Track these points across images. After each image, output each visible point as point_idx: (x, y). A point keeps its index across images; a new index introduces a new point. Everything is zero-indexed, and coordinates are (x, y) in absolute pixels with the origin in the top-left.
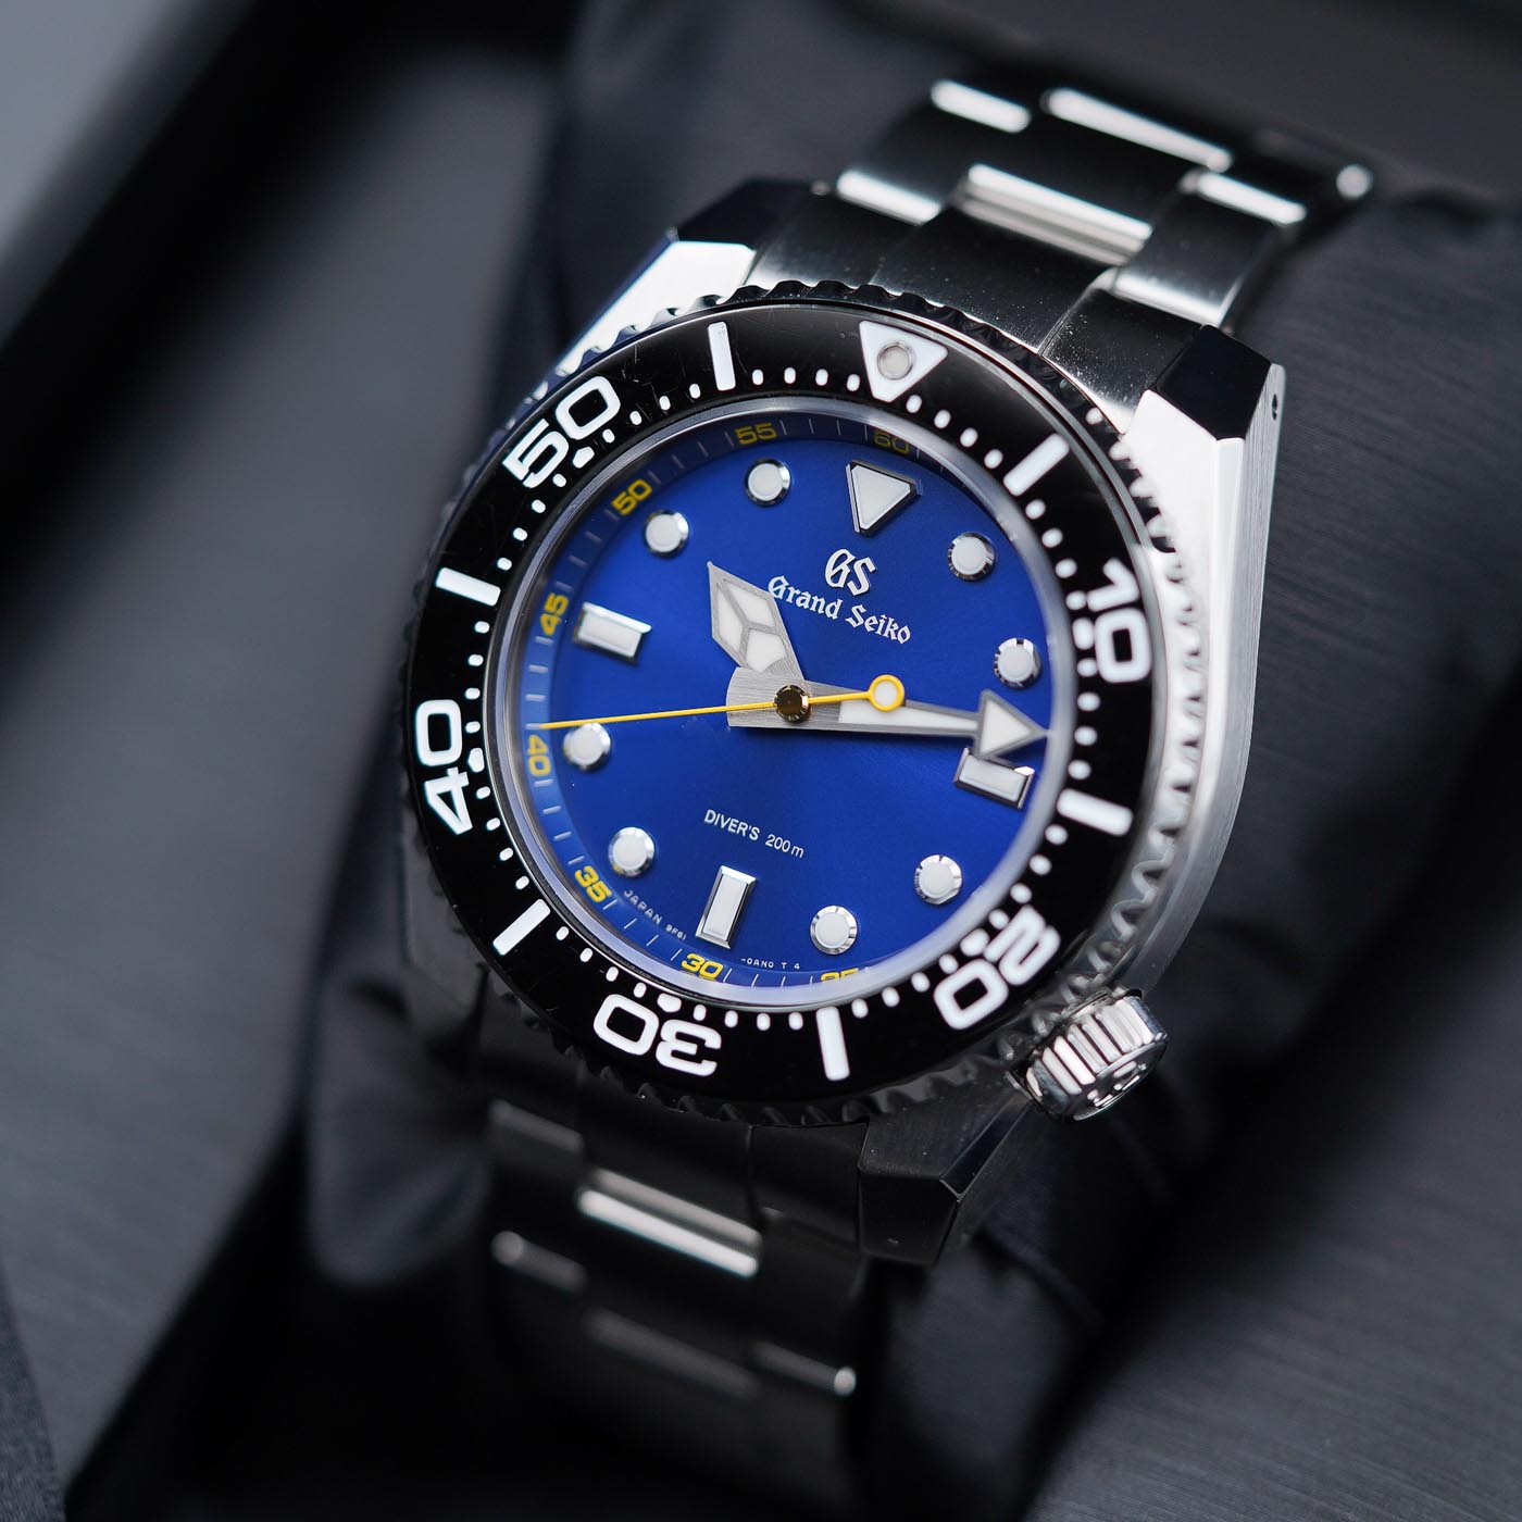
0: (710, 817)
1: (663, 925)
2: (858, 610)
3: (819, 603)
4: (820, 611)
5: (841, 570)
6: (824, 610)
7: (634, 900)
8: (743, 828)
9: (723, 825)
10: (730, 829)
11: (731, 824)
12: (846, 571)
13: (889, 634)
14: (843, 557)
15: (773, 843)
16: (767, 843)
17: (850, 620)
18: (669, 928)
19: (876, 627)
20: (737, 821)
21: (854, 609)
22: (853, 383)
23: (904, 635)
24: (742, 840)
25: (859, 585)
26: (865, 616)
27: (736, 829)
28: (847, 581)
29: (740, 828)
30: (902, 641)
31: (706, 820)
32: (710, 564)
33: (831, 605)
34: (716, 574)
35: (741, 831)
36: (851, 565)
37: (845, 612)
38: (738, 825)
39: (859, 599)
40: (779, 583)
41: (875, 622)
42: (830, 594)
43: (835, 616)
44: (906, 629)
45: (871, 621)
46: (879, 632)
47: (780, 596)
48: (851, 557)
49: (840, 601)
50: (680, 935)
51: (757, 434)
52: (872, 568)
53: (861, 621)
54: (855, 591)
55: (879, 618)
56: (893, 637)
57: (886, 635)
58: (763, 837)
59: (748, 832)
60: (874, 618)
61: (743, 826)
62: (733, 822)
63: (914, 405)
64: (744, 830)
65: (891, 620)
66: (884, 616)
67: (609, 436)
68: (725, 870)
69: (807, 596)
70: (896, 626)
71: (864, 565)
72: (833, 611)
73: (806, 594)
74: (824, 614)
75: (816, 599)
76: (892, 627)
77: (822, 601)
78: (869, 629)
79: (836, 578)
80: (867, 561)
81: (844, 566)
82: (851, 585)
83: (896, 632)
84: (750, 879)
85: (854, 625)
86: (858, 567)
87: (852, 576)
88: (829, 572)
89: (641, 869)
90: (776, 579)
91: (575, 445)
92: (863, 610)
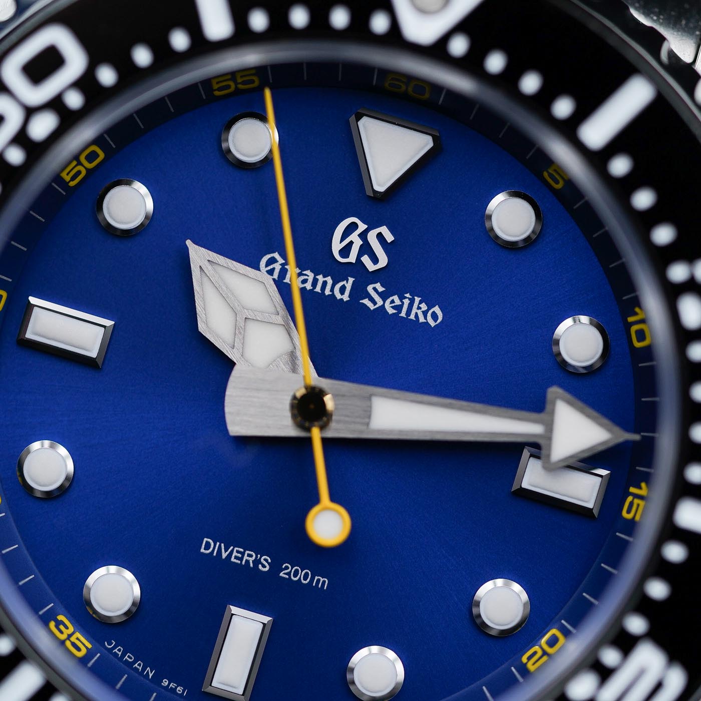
0: (208, 546)
1: (157, 679)
2: (375, 289)
3: (325, 284)
4: (327, 292)
5: (351, 243)
6: (332, 290)
7: (118, 651)
8: (250, 557)
9: (224, 555)
10: (233, 559)
11: (235, 554)
12: (358, 243)
13: (416, 315)
14: (353, 227)
15: (289, 574)
16: (281, 574)
17: (366, 302)
18: (165, 683)
19: (399, 308)
20: (241, 550)
21: (370, 288)
22: (380, 23)
23: (435, 316)
24: (250, 572)
25: (375, 260)
26: (384, 296)
27: (241, 559)
28: (360, 255)
29: (246, 557)
30: (432, 324)
31: (202, 550)
32: (189, 243)
33: (341, 284)
34: (198, 255)
35: (247, 561)
36: (363, 236)
37: (359, 292)
38: (243, 554)
39: (376, 276)
40: (272, 261)
41: (397, 302)
42: (339, 272)
43: (346, 297)
44: (436, 309)
45: (393, 302)
46: (403, 314)
47: (276, 276)
48: (362, 227)
49: (351, 280)
50: (180, 689)
51: (236, 83)
52: (389, 238)
53: (380, 302)
54: (371, 267)
55: (402, 298)
56: (422, 319)
57: (412, 317)
58: (276, 567)
59: (257, 562)
60: (396, 298)
61: (250, 556)
62: (236, 551)
63: (459, 46)
64: (251, 560)
65: (417, 299)
66: (408, 295)
67: (74, 100)
68: (234, 609)
69: (310, 275)
70: (424, 307)
71: (380, 236)
72: (343, 291)
73: (308, 272)
74: (333, 296)
75: (320, 278)
76: (419, 308)
77: (329, 280)
78: (391, 311)
79: (345, 252)
80: (384, 230)
81: (354, 237)
82: (366, 259)
83: (425, 313)
84: (266, 619)
85: (372, 307)
86: (372, 237)
87: (366, 248)
88: (337, 246)
89: (126, 614)
90: (268, 256)
91: (30, 112)
92: (381, 289)
